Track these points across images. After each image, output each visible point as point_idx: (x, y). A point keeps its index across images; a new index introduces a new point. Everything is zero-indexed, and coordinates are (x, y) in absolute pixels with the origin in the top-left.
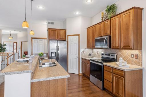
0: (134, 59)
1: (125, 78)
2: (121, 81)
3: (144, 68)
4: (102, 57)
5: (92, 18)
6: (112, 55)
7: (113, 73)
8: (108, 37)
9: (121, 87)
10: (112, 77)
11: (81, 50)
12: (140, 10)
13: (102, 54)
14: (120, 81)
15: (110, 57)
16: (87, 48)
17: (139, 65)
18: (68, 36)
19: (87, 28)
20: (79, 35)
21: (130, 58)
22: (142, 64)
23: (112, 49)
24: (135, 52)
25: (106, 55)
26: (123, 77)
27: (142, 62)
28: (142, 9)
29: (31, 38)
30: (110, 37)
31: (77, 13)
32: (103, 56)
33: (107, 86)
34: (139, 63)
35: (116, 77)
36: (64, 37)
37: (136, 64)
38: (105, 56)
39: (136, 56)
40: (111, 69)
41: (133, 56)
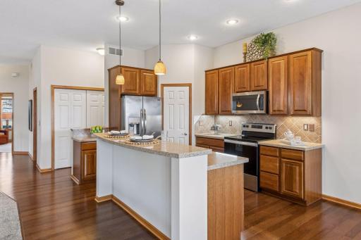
0: (308, 132)
1: (304, 161)
2: (297, 168)
3: (324, 145)
4: (243, 132)
5: (215, 49)
6: (267, 128)
7: (281, 157)
8: (263, 93)
9: (297, 178)
10: (278, 165)
11: (196, 119)
12: (318, 53)
13: (244, 126)
14: (295, 168)
15: (264, 130)
16: (206, 114)
17: (317, 142)
18: (163, 85)
19: (206, 71)
20: (190, 85)
21: (301, 130)
22: (321, 140)
23: (272, 115)
24: (310, 120)
25: (253, 127)
26: (301, 161)
27: (321, 137)
28: (321, 51)
29: (52, 86)
30: (267, 93)
31: (193, 38)
32: (246, 129)
33: (268, 182)
34: (316, 138)
35: (287, 163)
36: (153, 89)
37: (311, 140)
38: (250, 129)
39: (312, 128)
40: (276, 151)
41: (306, 127)
